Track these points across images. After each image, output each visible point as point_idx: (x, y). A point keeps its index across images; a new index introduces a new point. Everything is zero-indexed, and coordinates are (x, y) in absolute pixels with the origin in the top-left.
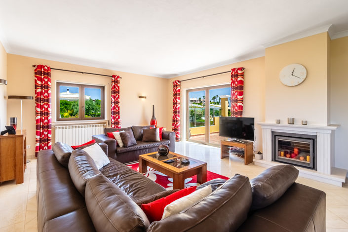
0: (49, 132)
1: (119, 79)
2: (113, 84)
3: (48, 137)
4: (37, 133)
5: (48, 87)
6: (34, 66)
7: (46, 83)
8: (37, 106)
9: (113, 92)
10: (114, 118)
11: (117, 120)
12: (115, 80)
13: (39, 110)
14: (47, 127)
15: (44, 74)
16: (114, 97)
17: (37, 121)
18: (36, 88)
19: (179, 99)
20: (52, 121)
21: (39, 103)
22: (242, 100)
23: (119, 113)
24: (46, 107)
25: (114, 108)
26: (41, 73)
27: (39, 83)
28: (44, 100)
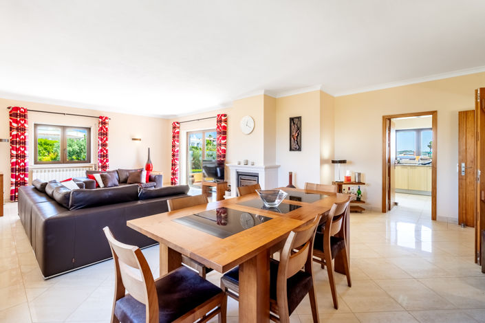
0: (26, 176)
1: (107, 121)
2: (101, 126)
3: (25, 181)
4: (12, 176)
5: (25, 130)
6: (9, 108)
7: (23, 125)
8: (13, 149)
9: (101, 134)
10: (101, 161)
11: (105, 163)
12: (103, 121)
13: (14, 152)
14: (24, 170)
15: (20, 116)
16: (102, 140)
17: (13, 164)
18: (11, 130)
19: (178, 141)
20: (29, 164)
21: (15, 146)
22: (225, 144)
23: (107, 156)
24: (22, 149)
25: (101, 151)
26: (16, 115)
27: (15, 125)
28: (20, 143)
